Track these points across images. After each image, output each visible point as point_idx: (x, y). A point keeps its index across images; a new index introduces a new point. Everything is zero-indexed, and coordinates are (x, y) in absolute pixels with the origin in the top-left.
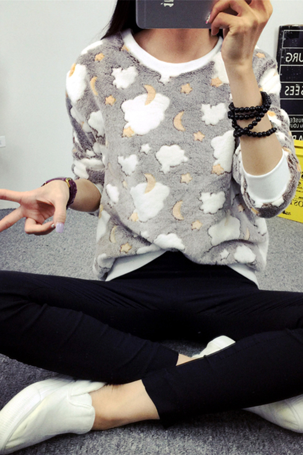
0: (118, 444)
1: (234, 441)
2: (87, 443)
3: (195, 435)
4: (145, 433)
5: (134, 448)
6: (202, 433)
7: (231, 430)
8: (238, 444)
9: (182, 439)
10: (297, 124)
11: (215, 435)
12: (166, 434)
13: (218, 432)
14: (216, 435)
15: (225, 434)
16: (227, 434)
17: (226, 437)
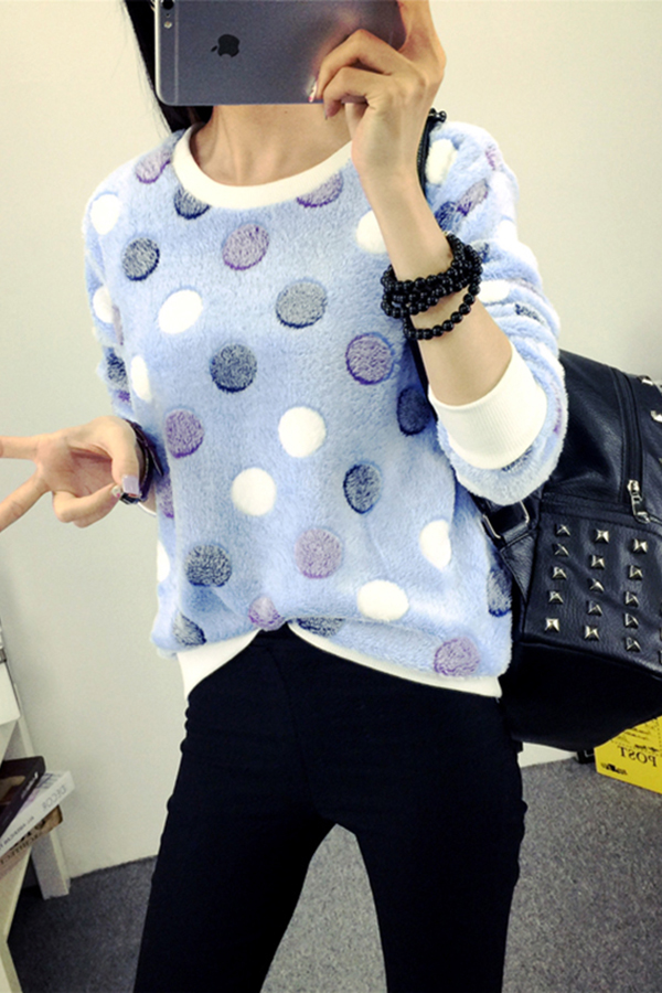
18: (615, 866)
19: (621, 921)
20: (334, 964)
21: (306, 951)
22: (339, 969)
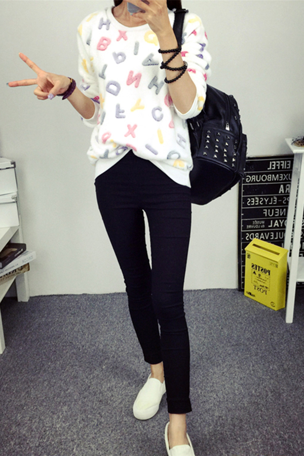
10: (258, 225)
18: (239, 326)
19: (235, 344)
20: (122, 339)
21: (113, 333)
22: (123, 341)
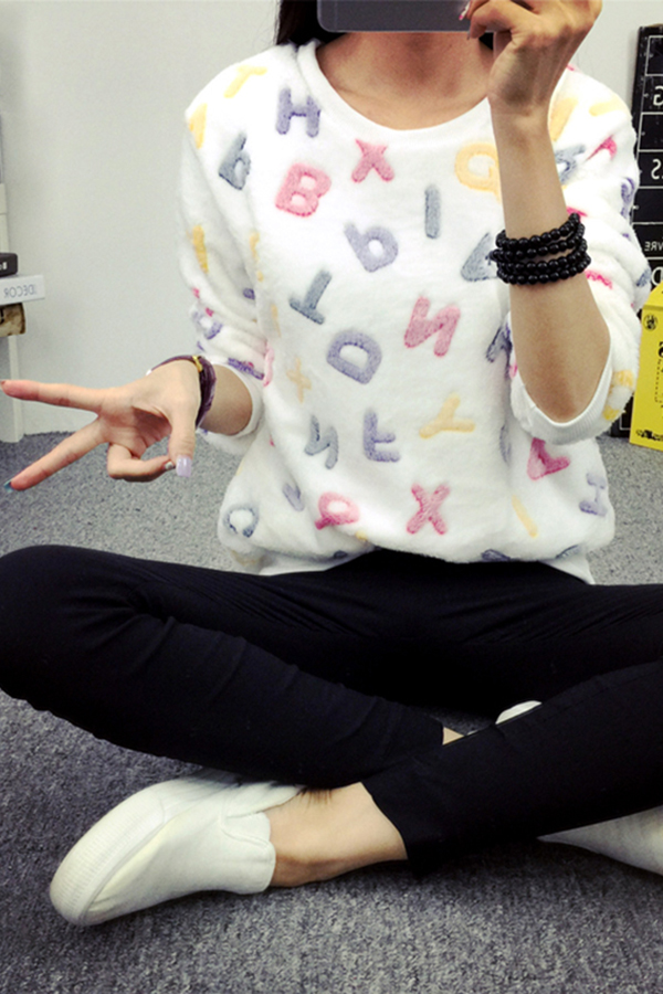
0: (304, 920)
1: (550, 915)
2: (238, 917)
3: (466, 902)
4: (360, 899)
5: (337, 928)
6: (480, 898)
7: (542, 892)
8: (559, 921)
9: (439, 911)
11: (508, 903)
12: (405, 901)
13: (516, 897)
14: (512, 904)
15: (531, 902)
16: (535, 901)
17: (533, 907)
